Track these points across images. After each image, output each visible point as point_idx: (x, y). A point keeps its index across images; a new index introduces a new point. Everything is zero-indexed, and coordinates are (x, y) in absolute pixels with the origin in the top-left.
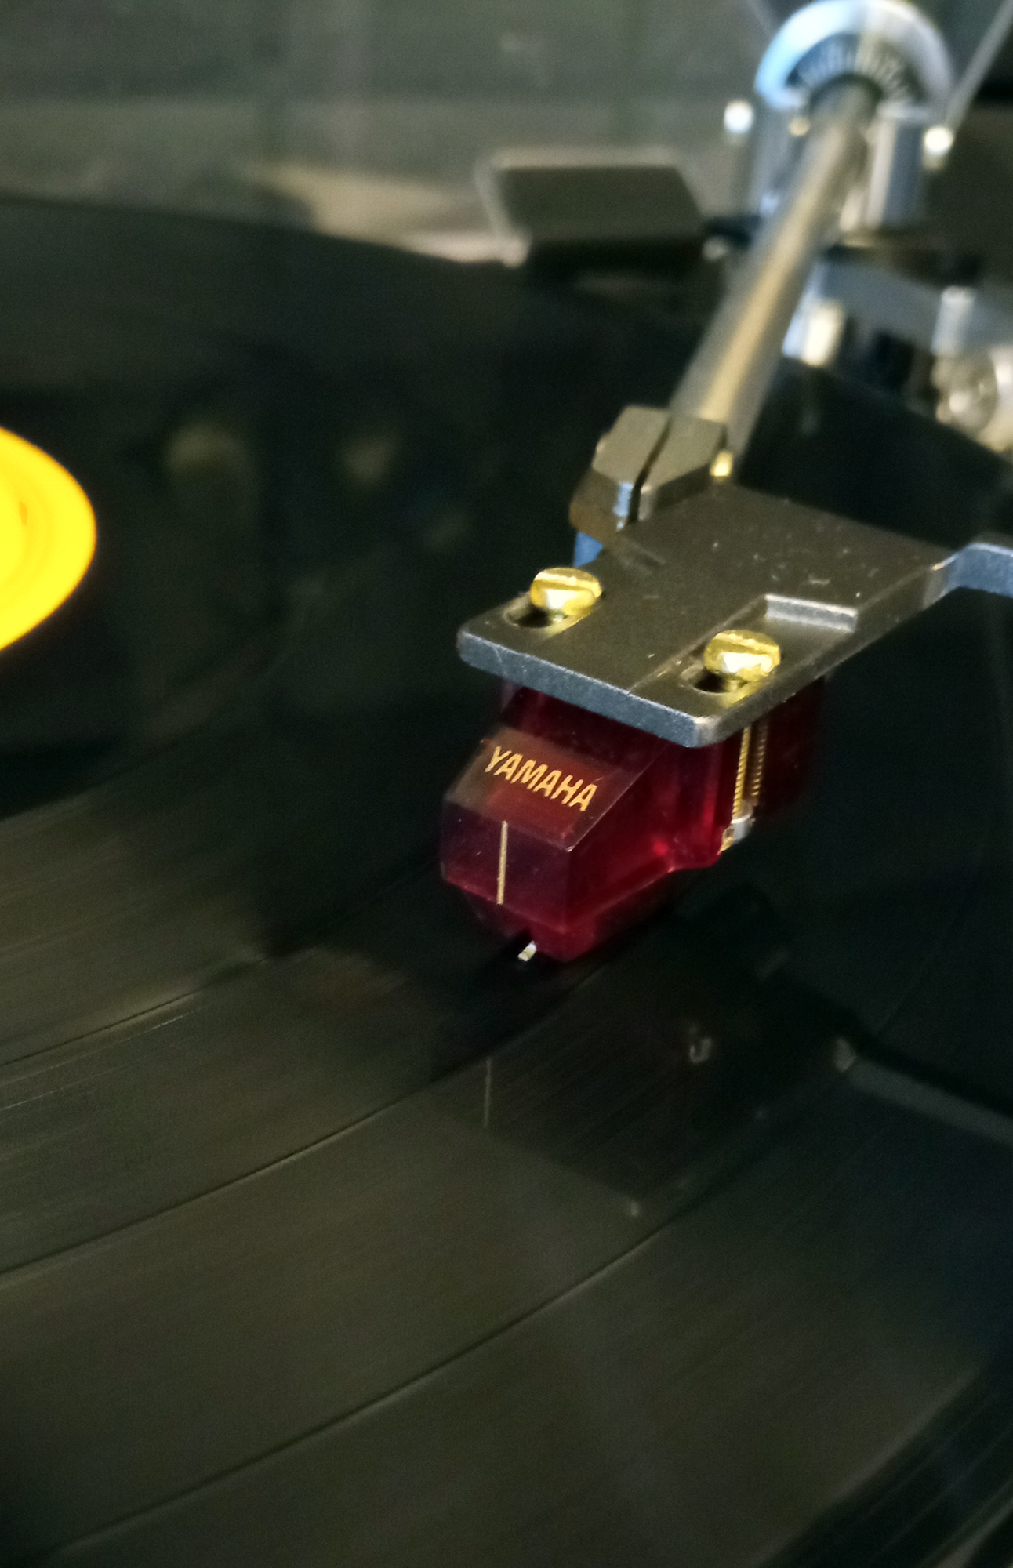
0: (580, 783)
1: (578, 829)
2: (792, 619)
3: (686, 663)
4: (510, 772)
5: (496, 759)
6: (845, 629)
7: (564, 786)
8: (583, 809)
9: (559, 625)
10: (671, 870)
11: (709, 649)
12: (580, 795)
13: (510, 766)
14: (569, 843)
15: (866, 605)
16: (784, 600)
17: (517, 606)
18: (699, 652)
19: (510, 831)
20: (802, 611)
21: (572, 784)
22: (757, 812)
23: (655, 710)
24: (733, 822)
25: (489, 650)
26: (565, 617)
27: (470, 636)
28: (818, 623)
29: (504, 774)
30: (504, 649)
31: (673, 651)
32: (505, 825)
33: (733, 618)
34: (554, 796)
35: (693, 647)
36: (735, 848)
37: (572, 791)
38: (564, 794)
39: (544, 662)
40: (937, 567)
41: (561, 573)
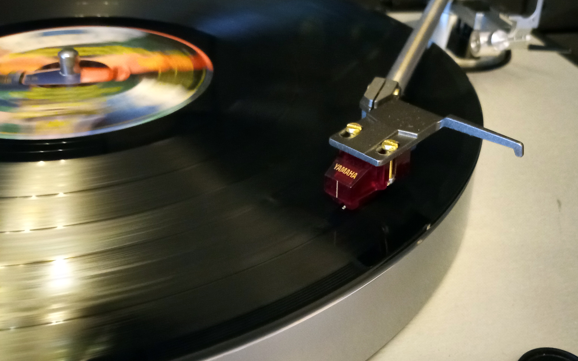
0: (354, 172)
1: (353, 183)
2: (404, 135)
3: (378, 147)
4: (339, 169)
5: (336, 166)
6: (416, 138)
7: (351, 173)
8: (354, 178)
9: (352, 136)
10: (376, 190)
11: (383, 144)
12: (354, 175)
13: (339, 168)
14: (351, 186)
15: (420, 133)
16: (402, 131)
17: (343, 132)
18: (381, 144)
19: (338, 182)
20: (406, 134)
21: (352, 173)
22: (395, 177)
23: (369, 158)
24: (389, 180)
25: (335, 143)
26: (354, 134)
27: (331, 140)
28: (409, 136)
29: (338, 170)
30: (338, 143)
31: (375, 144)
32: (337, 182)
33: (390, 136)
34: (348, 175)
35: (379, 143)
36: (391, 185)
37: (352, 174)
38: (350, 175)
39: (347, 146)
40: (439, 122)
41: (353, 124)
